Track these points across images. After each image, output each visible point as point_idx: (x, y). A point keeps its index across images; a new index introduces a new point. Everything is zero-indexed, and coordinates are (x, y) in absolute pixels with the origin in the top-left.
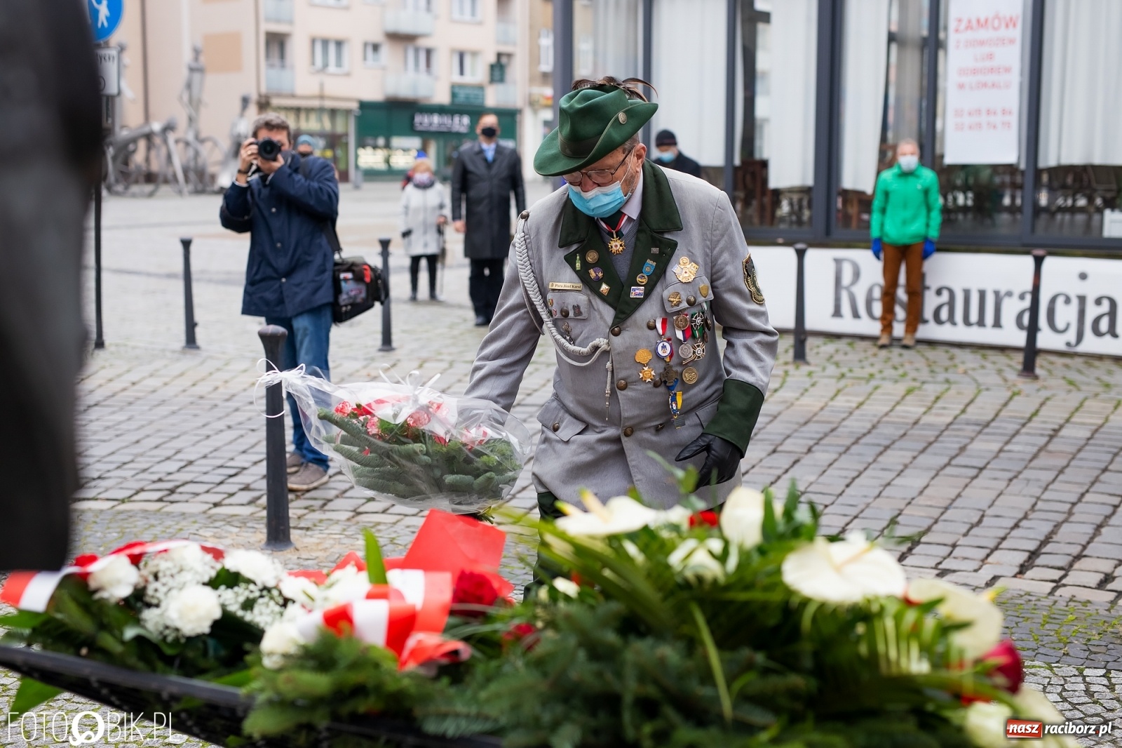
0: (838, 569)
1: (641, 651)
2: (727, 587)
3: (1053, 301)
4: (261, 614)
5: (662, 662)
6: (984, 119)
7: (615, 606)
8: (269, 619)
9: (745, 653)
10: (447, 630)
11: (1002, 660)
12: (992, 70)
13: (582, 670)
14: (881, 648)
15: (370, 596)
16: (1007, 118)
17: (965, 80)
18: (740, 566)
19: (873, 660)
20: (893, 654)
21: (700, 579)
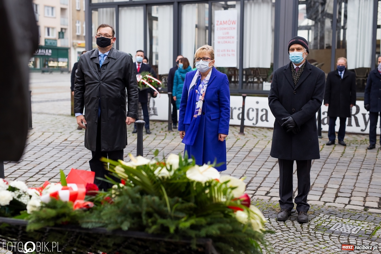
0: (201, 173)
1: (147, 199)
2: (171, 179)
3: (249, 110)
4: (23, 199)
5: (154, 201)
6: (226, 53)
7: (139, 187)
8: (26, 201)
9: (176, 198)
10: (86, 199)
11: (245, 198)
12: (228, 37)
13: (130, 206)
14: (213, 195)
15: (63, 189)
16: (233, 53)
17: (220, 40)
18: (175, 173)
19: (211, 198)
20: (216, 196)
21: (163, 177)
